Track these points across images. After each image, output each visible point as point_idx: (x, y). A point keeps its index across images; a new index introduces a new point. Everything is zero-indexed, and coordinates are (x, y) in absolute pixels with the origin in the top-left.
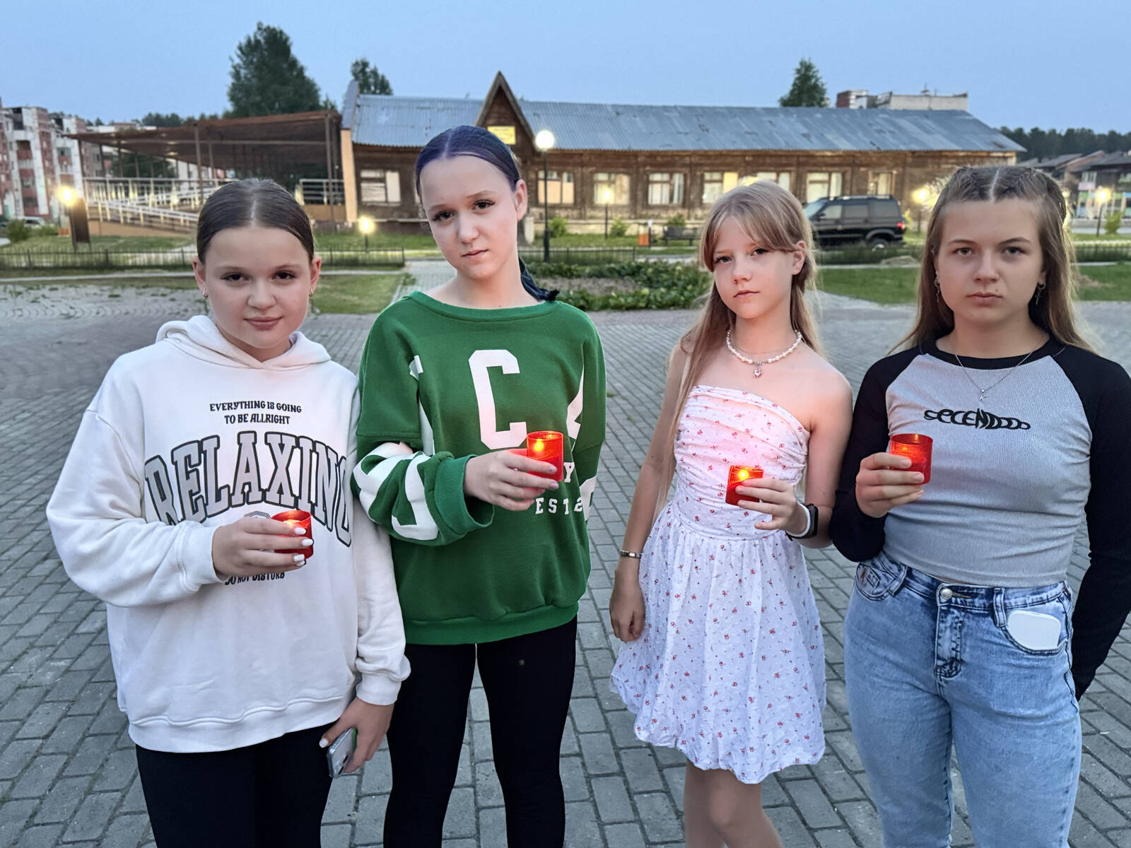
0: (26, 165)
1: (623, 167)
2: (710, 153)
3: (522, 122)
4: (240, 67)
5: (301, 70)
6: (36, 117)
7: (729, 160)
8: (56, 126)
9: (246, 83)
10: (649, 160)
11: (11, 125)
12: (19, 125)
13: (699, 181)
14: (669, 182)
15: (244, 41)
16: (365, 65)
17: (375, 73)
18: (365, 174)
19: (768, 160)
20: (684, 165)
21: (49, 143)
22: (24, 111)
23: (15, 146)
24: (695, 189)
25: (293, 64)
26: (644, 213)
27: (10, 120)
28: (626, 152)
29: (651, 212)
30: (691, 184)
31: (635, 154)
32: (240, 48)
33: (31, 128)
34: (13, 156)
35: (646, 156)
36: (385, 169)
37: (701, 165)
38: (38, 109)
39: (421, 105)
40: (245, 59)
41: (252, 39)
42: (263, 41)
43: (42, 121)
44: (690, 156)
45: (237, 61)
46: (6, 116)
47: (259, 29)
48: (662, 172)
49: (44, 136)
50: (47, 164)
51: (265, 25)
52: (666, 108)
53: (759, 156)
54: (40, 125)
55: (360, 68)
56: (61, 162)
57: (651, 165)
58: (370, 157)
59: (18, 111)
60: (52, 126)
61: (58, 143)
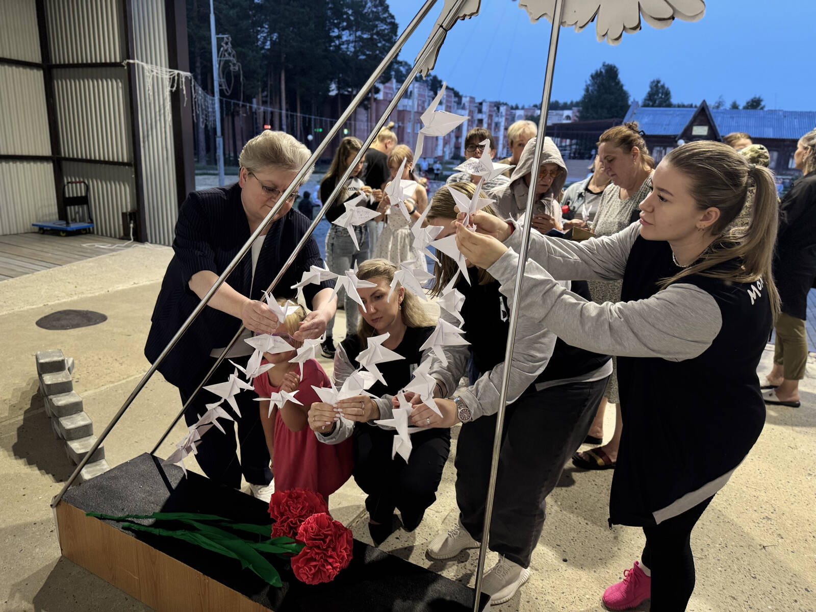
3: (712, 124)
4: (589, 85)
5: (622, 86)
6: (488, 106)
8: (496, 111)
9: (591, 93)
11: (477, 111)
12: (480, 111)
15: (594, 72)
16: (658, 82)
17: (663, 87)
21: (491, 120)
22: (484, 104)
25: (618, 83)
32: (592, 76)
33: (485, 113)
38: (490, 102)
40: (593, 81)
41: (599, 71)
42: (603, 71)
43: (491, 108)
45: (589, 82)
46: (476, 107)
47: (604, 65)
49: (490, 116)
51: (607, 63)
54: (490, 111)
55: (654, 84)
59: (481, 104)
60: (494, 111)
61: (496, 119)
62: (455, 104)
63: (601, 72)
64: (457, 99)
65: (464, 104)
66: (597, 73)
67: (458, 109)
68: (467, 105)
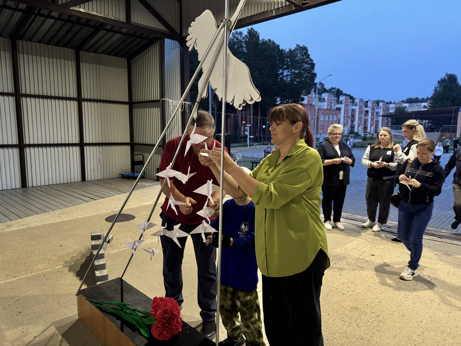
0: (366, 118)
6: (371, 103)
8: (377, 105)
9: (438, 92)
11: (364, 106)
12: (366, 106)
15: (440, 79)
21: (374, 111)
22: (369, 102)
23: (364, 112)
27: (364, 105)
32: (438, 82)
33: (370, 107)
34: (363, 115)
38: (373, 101)
40: (439, 85)
41: (443, 78)
42: (447, 79)
43: (373, 104)
49: (373, 109)
50: (372, 117)
51: (448, 74)
54: (372, 106)
56: (376, 116)
59: (367, 102)
61: (377, 110)
64: (352, 101)
66: (442, 80)
67: (352, 106)
68: (358, 103)
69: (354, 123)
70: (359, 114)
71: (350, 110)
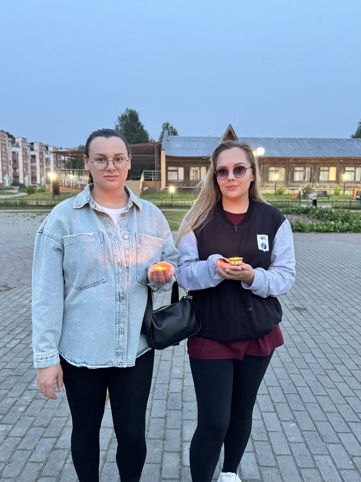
0: (33, 165)
1: (283, 164)
2: (324, 158)
4: (118, 125)
5: (142, 127)
6: (38, 146)
7: (332, 161)
8: (46, 149)
10: (295, 162)
11: (29, 149)
12: (32, 149)
13: (318, 170)
14: (304, 171)
15: (120, 116)
16: (168, 124)
17: (172, 128)
18: (170, 168)
19: (351, 162)
20: (311, 164)
21: (42, 156)
22: (35, 144)
23: (30, 157)
24: (316, 174)
25: (139, 124)
26: (291, 184)
28: (284, 158)
29: (294, 184)
30: (314, 172)
31: (288, 159)
32: (119, 118)
33: (36, 150)
34: (29, 161)
35: (293, 160)
36: (178, 166)
37: (319, 163)
38: (40, 143)
39: (194, 139)
40: (120, 122)
41: (124, 114)
42: (128, 115)
43: (41, 148)
44: (314, 160)
45: (117, 123)
46: (28, 146)
47: (127, 110)
48: (300, 167)
49: (41, 153)
50: (41, 164)
51: (129, 109)
52: (301, 139)
53: (347, 160)
54: (40, 149)
56: (46, 164)
57: (295, 163)
58: (173, 161)
59: (32, 144)
60: (44, 150)
61: (46, 156)
62: (10, 143)
63: (126, 116)
64: (11, 139)
65: (18, 143)
66: (122, 116)
67: (12, 146)
68: (20, 144)
69: (17, 171)
70: (23, 159)
71: (10, 152)
